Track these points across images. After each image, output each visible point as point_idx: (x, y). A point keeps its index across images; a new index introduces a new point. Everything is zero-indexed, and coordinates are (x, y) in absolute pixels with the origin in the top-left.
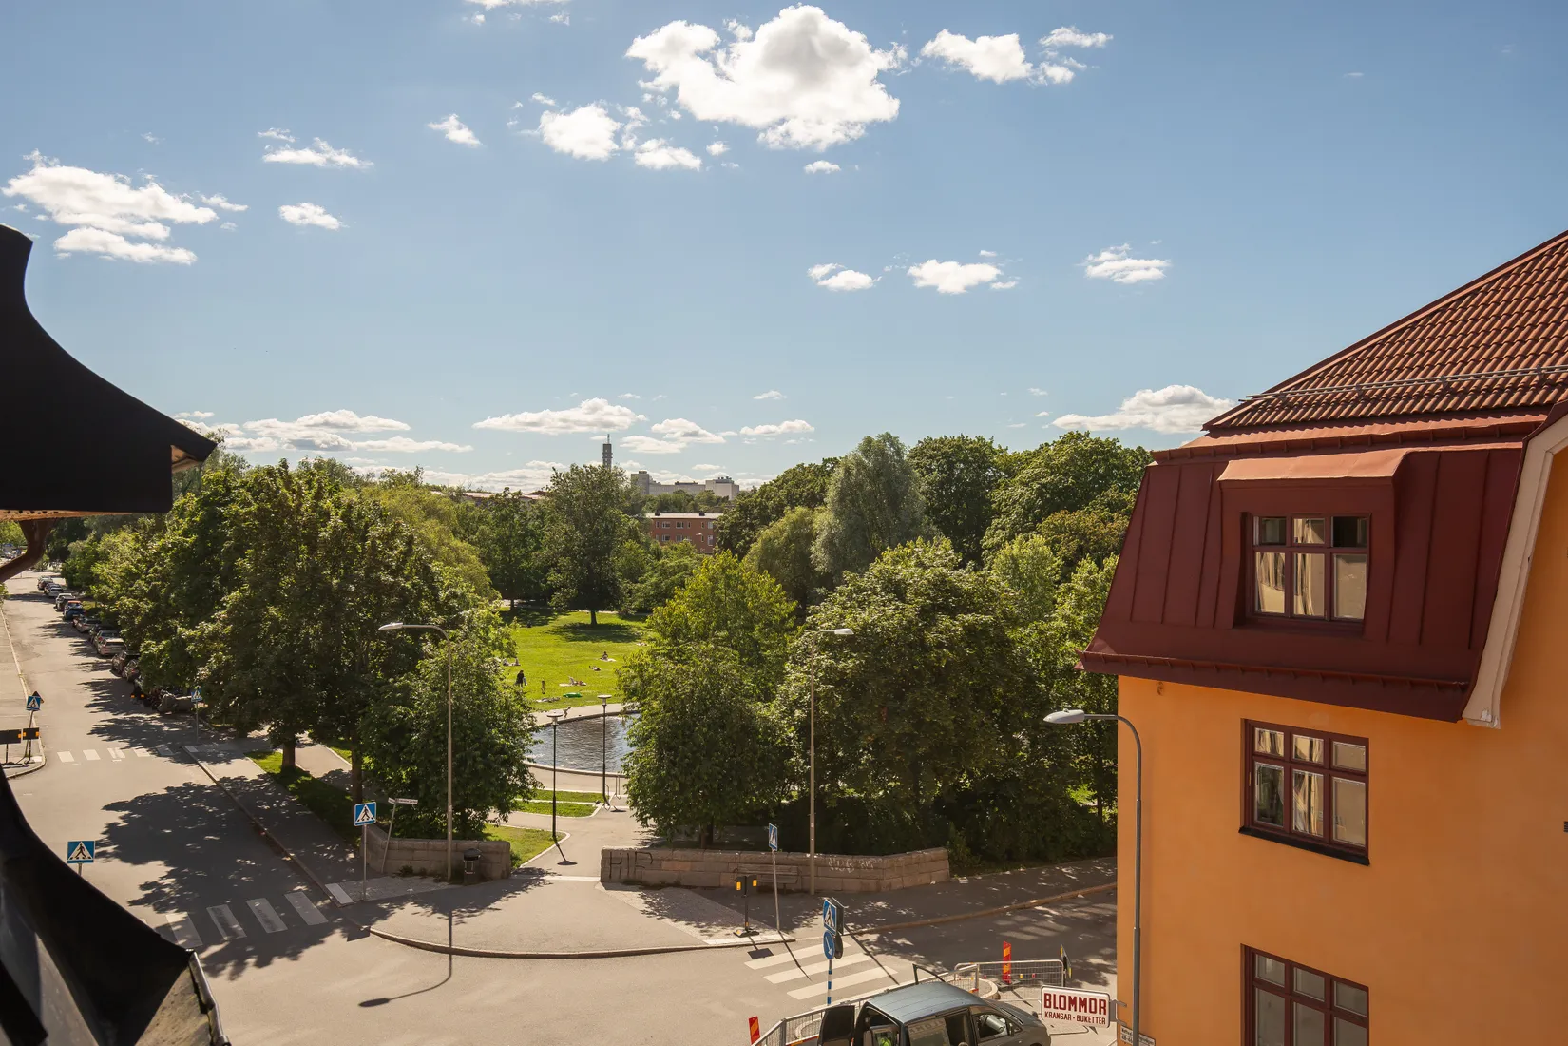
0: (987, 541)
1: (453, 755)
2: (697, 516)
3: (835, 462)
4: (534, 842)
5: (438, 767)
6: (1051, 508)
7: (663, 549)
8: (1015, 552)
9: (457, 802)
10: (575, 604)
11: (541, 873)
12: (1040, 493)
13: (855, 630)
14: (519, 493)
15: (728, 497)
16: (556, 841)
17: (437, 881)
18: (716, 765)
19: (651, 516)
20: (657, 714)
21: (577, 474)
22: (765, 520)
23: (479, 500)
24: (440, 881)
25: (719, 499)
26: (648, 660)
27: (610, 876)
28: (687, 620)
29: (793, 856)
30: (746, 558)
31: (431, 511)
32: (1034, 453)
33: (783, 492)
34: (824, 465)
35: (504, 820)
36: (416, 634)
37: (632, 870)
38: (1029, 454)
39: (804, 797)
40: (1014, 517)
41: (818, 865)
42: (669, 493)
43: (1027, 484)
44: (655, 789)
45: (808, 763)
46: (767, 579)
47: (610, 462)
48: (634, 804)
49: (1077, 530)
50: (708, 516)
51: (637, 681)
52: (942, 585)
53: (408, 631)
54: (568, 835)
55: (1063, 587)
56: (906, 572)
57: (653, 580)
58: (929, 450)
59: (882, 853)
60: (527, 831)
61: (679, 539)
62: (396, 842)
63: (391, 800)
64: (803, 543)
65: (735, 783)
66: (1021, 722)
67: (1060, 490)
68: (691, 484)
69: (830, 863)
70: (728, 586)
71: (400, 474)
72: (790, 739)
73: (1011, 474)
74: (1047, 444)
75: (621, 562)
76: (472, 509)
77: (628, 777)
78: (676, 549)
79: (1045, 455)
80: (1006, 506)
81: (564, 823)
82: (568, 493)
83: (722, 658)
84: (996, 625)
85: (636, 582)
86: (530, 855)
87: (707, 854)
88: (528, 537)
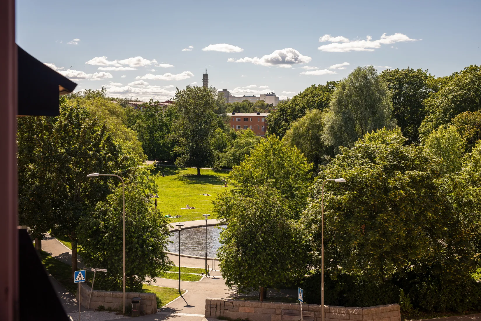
0: (422, 129)
1: (126, 246)
2: (255, 114)
3: (334, 84)
4: (168, 295)
5: (118, 252)
6: (460, 109)
7: (237, 133)
8: (438, 135)
9: (129, 271)
10: (188, 164)
11: (174, 311)
12: (453, 101)
13: (347, 179)
14: (158, 102)
15: (273, 104)
16: (181, 294)
17: (117, 314)
18: (269, 255)
19: (230, 114)
20: (236, 225)
21: (190, 91)
22: (295, 118)
23: (136, 106)
24: (119, 314)
25: (268, 105)
26: (230, 195)
27: (210, 314)
28: (252, 174)
29: (313, 306)
30: (283, 139)
31: (112, 112)
32: (450, 78)
33: (304, 101)
34: (328, 86)
35: (154, 281)
36: (105, 179)
37: (222, 311)
38: (447, 78)
39: (318, 274)
40: (437, 114)
41: (326, 311)
42: (240, 102)
43: (445, 96)
44: (235, 267)
45: (320, 254)
46: (296, 150)
47: (207, 85)
48: (224, 276)
49: (475, 123)
50: (262, 114)
51: (225, 207)
52: (395, 153)
53: (102, 178)
54: (187, 291)
55: (466, 155)
56: (375, 146)
57: (232, 151)
58: (389, 76)
59: (363, 306)
60: (165, 288)
61: (245, 128)
62: (96, 292)
63: (93, 270)
64: (316, 130)
65: (279, 265)
66: (442, 233)
67: (465, 99)
68: (252, 96)
69: (332, 311)
70: (274, 154)
71: (93, 92)
72: (310, 240)
73: (436, 90)
74: (457, 73)
75: (213, 141)
76: (132, 110)
77: (220, 260)
78: (243, 133)
79: (456, 79)
80: (433, 108)
81: (185, 284)
82: (185, 102)
83: (272, 194)
84: (428, 177)
85: (222, 152)
86: (167, 301)
87: (263, 303)
88: (163, 127)
